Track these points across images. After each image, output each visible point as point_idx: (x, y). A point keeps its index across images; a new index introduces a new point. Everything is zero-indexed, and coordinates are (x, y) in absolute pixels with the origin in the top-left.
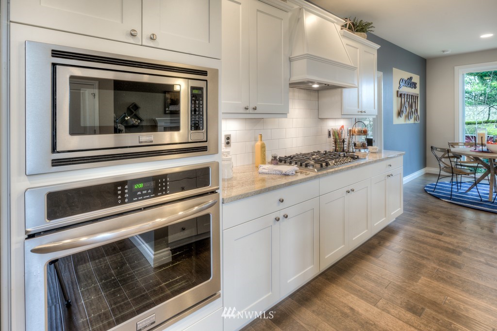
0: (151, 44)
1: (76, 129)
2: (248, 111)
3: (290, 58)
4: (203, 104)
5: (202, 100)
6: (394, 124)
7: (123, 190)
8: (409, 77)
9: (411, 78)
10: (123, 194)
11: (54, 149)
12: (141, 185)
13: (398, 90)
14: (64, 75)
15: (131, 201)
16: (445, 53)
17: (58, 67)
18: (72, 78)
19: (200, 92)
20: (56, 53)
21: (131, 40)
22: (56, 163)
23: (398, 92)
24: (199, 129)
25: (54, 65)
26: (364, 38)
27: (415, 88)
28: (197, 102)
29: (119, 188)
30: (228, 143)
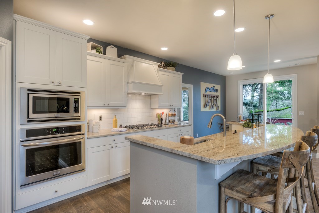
0: (59, 85)
1: (35, 112)
2: (105, 106)
3: (127, 83)
4: (78, 104)
5: (78, 102)
6: (201, 111)
7: (49, 131)
8: (213, 86)
9: (214, 87)
10: (49, 132)
11: (28, 118)
12: (55, 130)
13: (204, 93)
14: (31, 96)
15: (52, 134)
16: (231, 74)
17: (29, 94)
18: (34, 97)
19: (78, 100)
20: (29, 90)
21: (52, 84)
22: (29, 121)
23: (204, 94)
24: (77, 112)
25: (28, 94)
26: (172, 70)
27: (217, 92)
28: (76, 103)
29: (48, 130)
30: (101, 119)
